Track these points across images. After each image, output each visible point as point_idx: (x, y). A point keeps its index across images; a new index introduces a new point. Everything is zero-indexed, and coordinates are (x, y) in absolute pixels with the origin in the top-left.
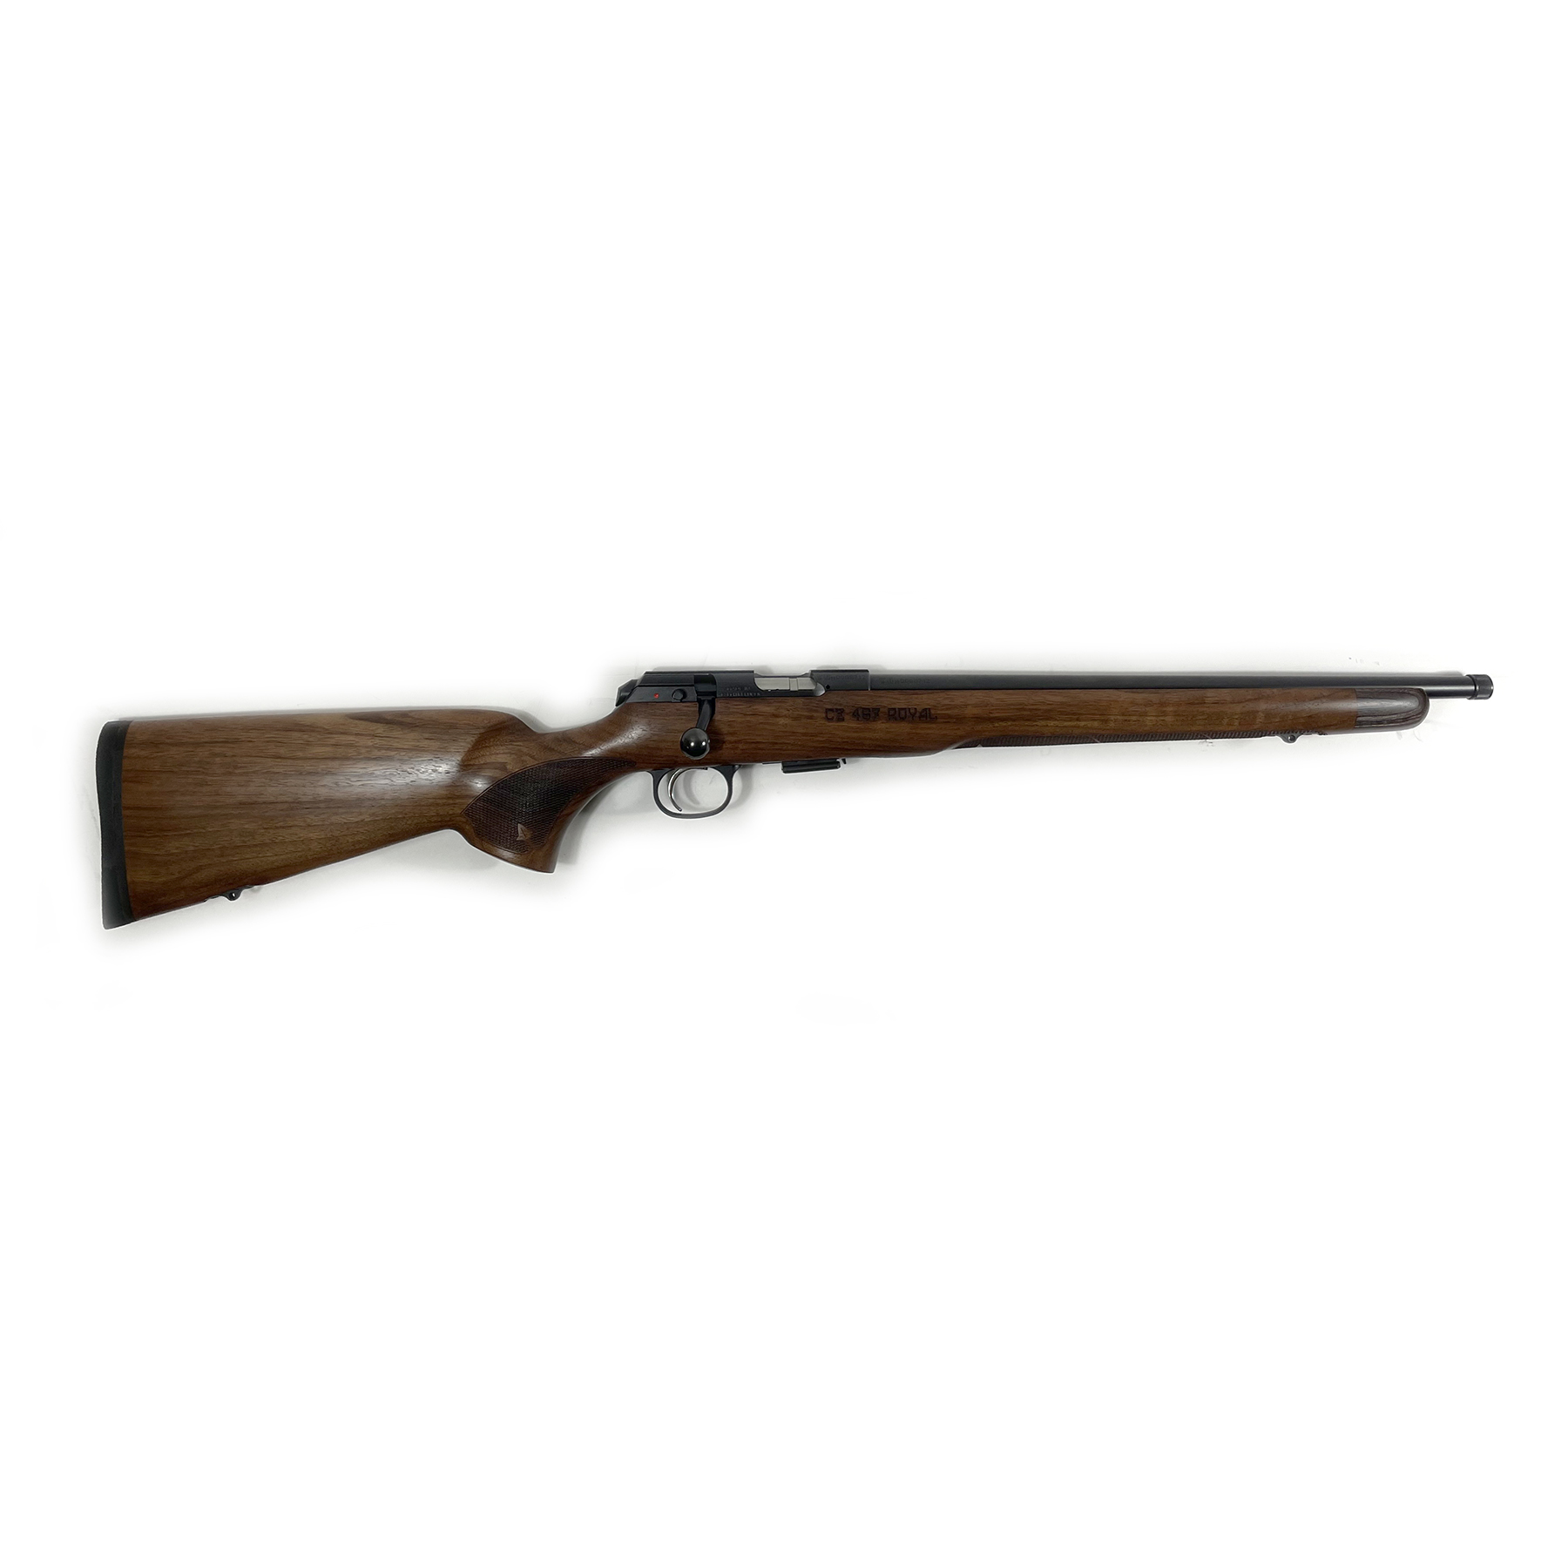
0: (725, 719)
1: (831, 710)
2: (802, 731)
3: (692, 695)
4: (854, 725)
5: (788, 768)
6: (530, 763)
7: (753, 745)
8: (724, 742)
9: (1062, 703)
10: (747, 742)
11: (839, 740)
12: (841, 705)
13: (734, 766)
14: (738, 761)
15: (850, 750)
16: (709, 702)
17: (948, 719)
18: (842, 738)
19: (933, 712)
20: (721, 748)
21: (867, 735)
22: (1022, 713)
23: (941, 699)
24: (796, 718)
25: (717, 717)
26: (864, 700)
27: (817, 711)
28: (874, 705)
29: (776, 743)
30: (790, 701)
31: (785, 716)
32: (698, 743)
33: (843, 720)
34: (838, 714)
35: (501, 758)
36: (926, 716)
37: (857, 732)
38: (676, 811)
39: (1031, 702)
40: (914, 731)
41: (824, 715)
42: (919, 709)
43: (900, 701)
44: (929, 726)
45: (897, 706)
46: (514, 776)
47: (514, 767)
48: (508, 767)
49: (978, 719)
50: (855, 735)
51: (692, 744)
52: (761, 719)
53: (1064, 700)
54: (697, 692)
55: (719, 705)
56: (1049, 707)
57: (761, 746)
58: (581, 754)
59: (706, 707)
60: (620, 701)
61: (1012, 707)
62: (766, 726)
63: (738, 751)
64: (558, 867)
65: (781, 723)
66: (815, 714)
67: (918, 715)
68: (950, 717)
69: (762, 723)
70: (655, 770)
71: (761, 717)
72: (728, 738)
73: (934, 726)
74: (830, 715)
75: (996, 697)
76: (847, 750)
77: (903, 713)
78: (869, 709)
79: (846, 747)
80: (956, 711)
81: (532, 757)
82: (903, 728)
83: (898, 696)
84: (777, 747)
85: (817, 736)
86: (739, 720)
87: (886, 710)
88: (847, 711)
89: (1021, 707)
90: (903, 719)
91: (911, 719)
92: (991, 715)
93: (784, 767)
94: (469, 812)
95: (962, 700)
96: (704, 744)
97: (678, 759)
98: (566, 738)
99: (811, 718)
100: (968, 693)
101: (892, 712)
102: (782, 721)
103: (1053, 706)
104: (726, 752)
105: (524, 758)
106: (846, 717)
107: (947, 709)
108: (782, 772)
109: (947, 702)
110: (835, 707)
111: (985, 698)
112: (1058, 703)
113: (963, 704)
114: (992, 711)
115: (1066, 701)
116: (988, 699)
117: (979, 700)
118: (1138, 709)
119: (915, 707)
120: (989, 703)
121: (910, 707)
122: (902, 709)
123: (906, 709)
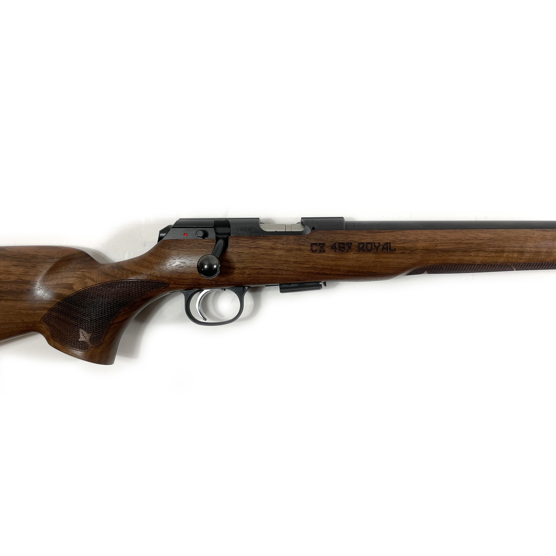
0: (236, 250)
1: (316, 244)
2: (293, 260)
3: (212, 234)
4: (332, 255)
5: (284, 290)
6: (90, 283)
7: (257, 271)
8: (234, 268)
9: (490, 239)
10: (252, 269)
11: (321, 267)
12: (322, 240)
13: (244, 287)
14: (246, 283)
15: (329, 275)
16: (223, 239)
17: (404, 250)
18: (323, 265)
19: (392, 245)
20: (232, 273)
21: (342, 263)
22: (460, 246)
23: (399, 235)
24: (290, 250)
25: (229, 250)
26: (340, 238)
27: (304, 245)
28: (348, 241)
29: (274, 269)
30: (285, 238)
31: (281, 249)
32: (210, 266)
33: (324, 251)
34: (321, 247)
35: (71, 281)
36: (387, 248)
37: (334, 261)
38: (202, 320)
39: (467, 238)
40: (378, 260)
41: (310, 248)
42: (382, 243)
43: (367, 238)
44: (389, 256)
45: (365, 241)
46: (79, 294)
47: (78, 287)
48: (74, 287)
49: (427, 251)
50: (333, 263)
51: (206, 267)
52: (262, 251)
53: (492, 236)
54: (216, 233)
55: (231, 241)
56: (481, 242)
57: (262, 271)
58: (127, 277)
59: (221, 242)
60: (160, 238)
61: (452, 241)
62: (266, 256)
63: (245, 276)
64: (118, 360)
65: (277, 254)
66: (303, 247)
67: (381, 247)
68: (405, 248)
69: (262, 254)
70: (186, 290)
71: (262, 250)
72: (238, 265)
73: (393, 256)
74: (315, 248)
75: (439, 234)
76: (327, 274)
77: (369, 246)
78: (344, 243)
79: (326, 272)
80: (410, 245)
81: (93, 280)
82: (369, 258)
83: (366, 234)
84: (274, 272)
85: (304, 264)
86: (246, 251)
87: (357, 244)
88: (327, 244)
89: (459, 241)
90: (369, 251)
91: (375, 250)
92: (436, 248)
93: (280, 289)
94: (46, 319)
95: (415, 236)
96: (215, 266)
97: (201, 282)
98: (120, 266)
99: (300, 250)
100: (419, 232)
101: (361, 246)
102: (278, 253)
103: (484, 241)
104: (236, 276)
105: (87, 280)
106: (327, 250)
107: (403, 243)
108: (279, 291)
109: (403, 238)
110: (318, 242)
111: (432, 235)
112: (488, 239)
113: (415, 239)
114: (437, 245)
115: (494, 237)
116: (434, 235)
117: (428, 236)
118: (548, 243)
119: (379, 242)
120: (435, 239)
121: (375, 242)
122: (369, 243)
123: (372, 243)
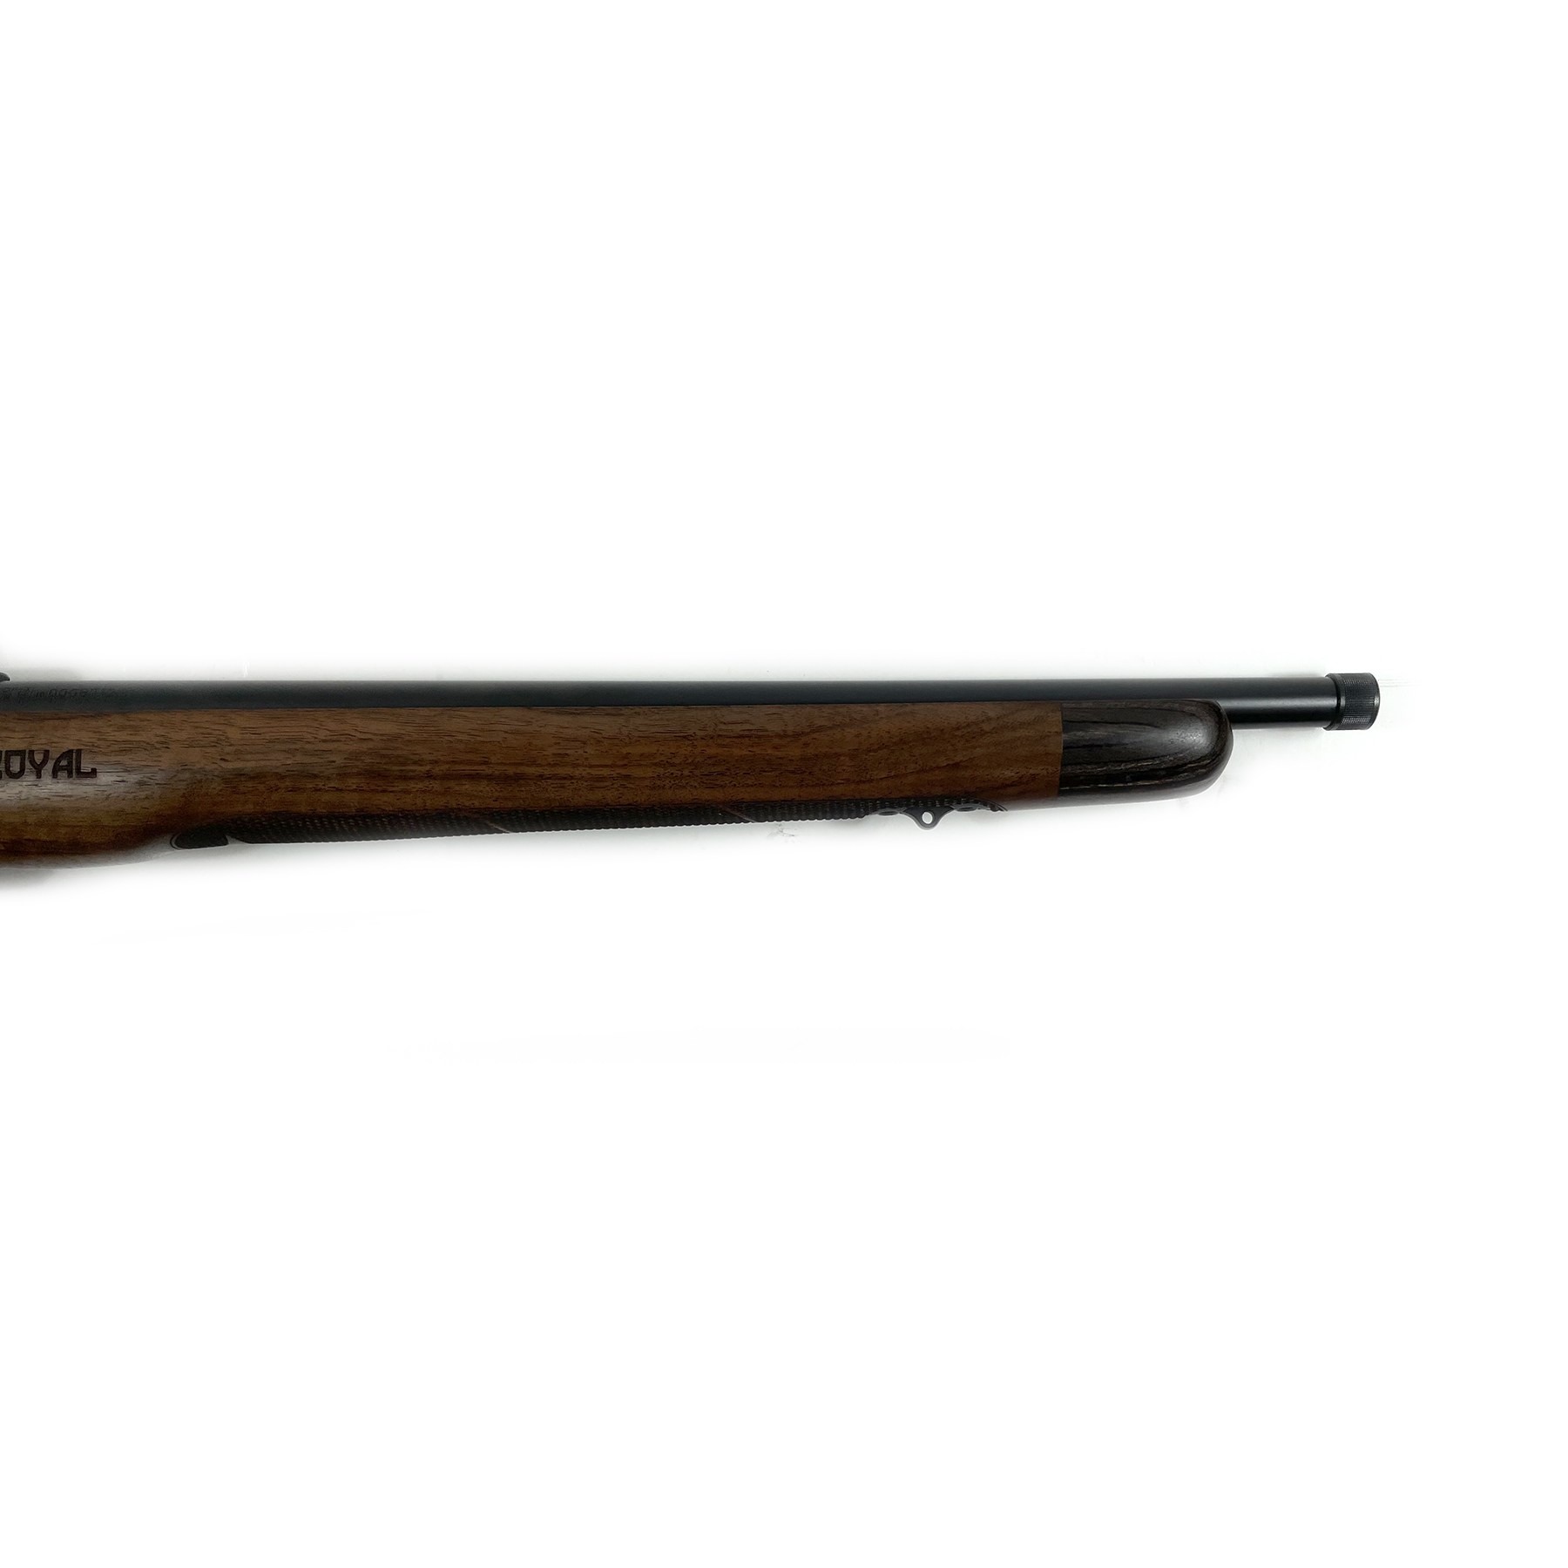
19: (85, 758)
22: (299, 759)
39: (322, 735)
42: (56, 751)
45: (4, 746)
53: (400, 730)
61: (276, 745)
80: (140, 756)
92: (225, 765)
95: (161, 731)
103: (371, 744)
107: (122, 752)
109: (122, 735)
111: (216, 727)
112: (384, 738)
113: (162, 739)
114: (227, 757)
115: (403, 732)
116: (222, 727)
117: (201, 731)
118: (568, 752)
119: (47, 748)
120: (223, 738)
121: (33, 748)
122: (17, 753)
123: (25, 751)
